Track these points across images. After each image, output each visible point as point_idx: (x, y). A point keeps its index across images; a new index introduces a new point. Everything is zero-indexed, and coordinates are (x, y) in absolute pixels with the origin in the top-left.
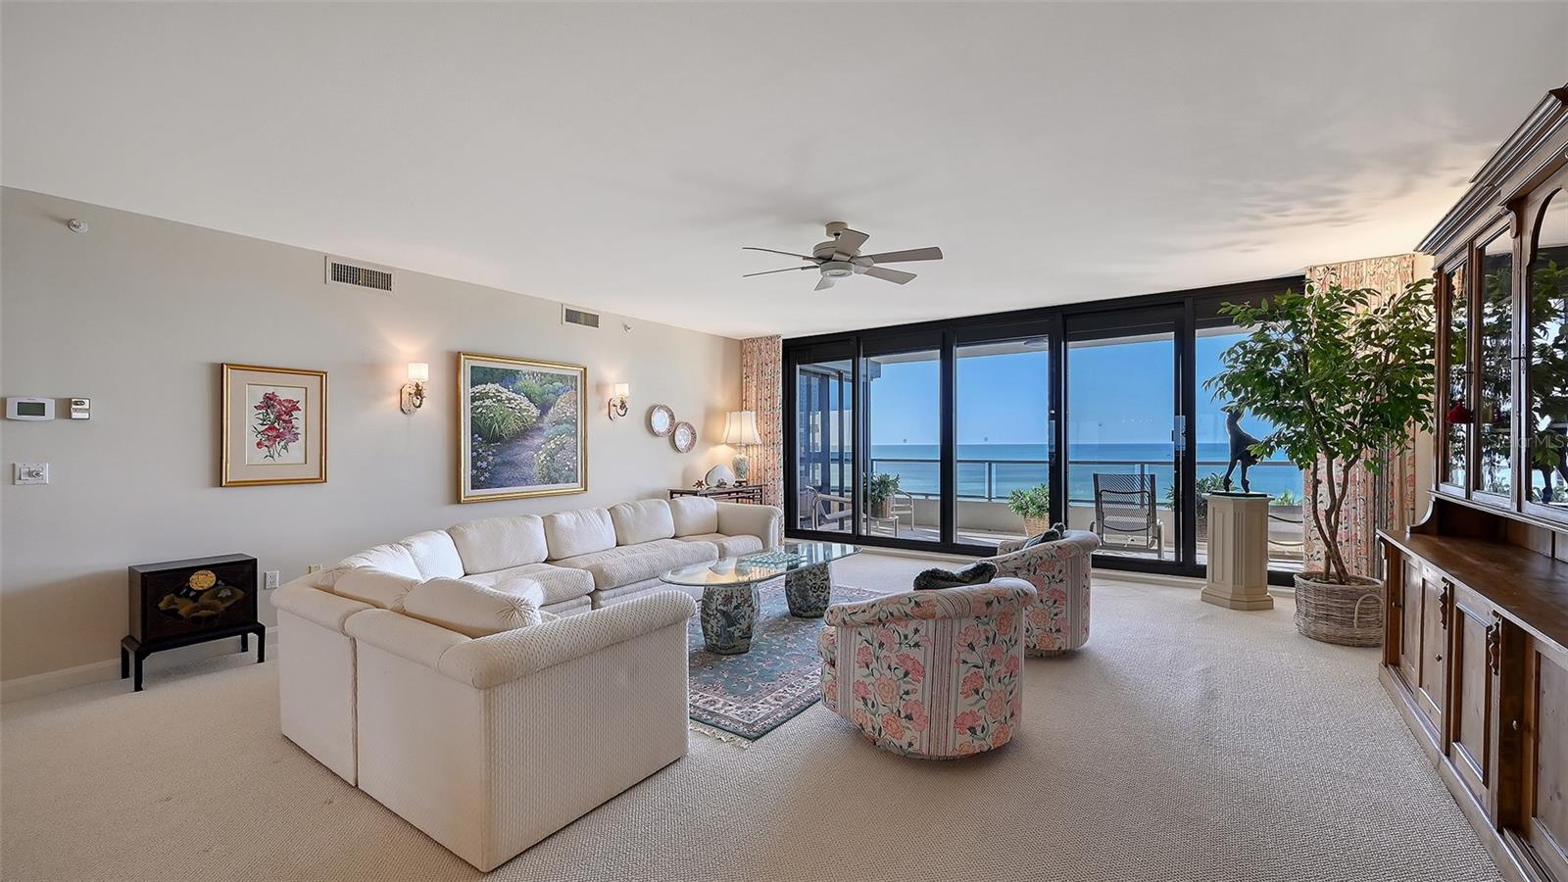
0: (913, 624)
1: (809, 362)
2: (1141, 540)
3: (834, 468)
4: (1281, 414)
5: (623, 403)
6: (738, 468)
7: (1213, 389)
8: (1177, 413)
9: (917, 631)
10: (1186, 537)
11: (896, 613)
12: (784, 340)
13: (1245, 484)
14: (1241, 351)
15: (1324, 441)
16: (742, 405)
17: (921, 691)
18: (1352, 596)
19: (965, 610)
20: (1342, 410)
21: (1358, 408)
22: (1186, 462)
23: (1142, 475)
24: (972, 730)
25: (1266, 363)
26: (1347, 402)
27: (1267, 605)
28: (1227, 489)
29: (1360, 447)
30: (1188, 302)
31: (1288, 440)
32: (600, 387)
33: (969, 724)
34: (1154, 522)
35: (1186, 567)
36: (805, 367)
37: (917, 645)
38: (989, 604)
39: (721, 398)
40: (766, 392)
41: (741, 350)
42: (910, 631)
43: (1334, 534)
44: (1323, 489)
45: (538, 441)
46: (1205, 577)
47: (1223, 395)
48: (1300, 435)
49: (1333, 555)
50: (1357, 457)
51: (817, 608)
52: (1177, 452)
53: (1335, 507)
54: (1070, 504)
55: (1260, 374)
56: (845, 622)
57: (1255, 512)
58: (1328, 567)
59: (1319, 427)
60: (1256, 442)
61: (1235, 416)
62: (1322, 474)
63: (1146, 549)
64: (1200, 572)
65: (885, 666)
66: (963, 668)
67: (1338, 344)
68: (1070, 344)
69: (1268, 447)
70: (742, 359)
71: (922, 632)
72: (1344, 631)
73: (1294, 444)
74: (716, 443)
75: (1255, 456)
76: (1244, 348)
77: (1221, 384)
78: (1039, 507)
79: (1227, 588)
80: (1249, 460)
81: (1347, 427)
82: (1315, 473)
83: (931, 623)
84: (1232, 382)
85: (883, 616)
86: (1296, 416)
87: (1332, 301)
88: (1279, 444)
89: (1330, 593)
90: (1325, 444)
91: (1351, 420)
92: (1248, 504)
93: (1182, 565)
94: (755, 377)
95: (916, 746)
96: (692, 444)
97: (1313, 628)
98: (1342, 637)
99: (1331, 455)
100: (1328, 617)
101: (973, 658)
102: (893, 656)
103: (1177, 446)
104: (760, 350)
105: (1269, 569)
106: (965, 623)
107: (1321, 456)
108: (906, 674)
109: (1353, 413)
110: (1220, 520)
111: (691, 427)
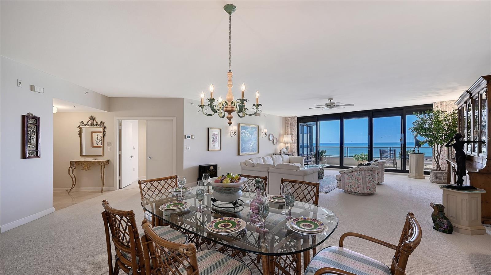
0: (359, 172)
1: (302, 123)
2: (392, 165)
3: (305, 149)
4: (426, 136)
5: (266, 134)
6: (287, 149)
7: (411, 130)
8: (401, 133)
9: (359, 173)
10: (404, 164)
11: (356, 170)
12: (298, 117)
13: (418, 151)
14: (417, 122)
15: (436, 141)
16: (286, 133)
17: (360, 183)
18: (442, 174)
19: (368, 169)
20: (440, 135)
21: (443, 134)
22: (404, 147)
23: (390, 150)
24: (369, 189)
25: (423, 125)
26: (441, 133)
27: (424, 178)
28: (414, 152)
29: (444, 143)
30: (404, 109)
31: (428, 141)
32: (261, 130)
33: (369, 188)
34: (395, 161)
35: (404, 171)
36: (301, 124)
37: (360, 175)
38: (373, 168)
39: (282, 132)
40: (292, 130)
41: (286, 120)
42: (358, 173)
43: (438, 161)
44: (436, 152)
45: (251, 142)
46: (408, 173)
47: (413, 132)
48: (431, 140)
49: (438, 166)
50: (443, 145)
51: (321, 177)
52: (401, 145)
53: (439, 155)
54: (373, 158)
55: (422, 127)
56: (345, 172)
57: (421, 157)
58: (437, 168)
59: (435, 138)
60: (421, 142)
61: (416, 136)
62: (436, 149)
63: (393, 167)
64: (408, 172)
65: (353, 179)
66: (368, 179)
67: (439, 122)
68: (374, 118)
69: (423, 143)
70: (286, 122)
71: (361, 173)
72: (440, 181)
73: (429, 142)
74: (281, 143)
75: (421, 145)
76: (418, 121)
77: (413, 129)
78: (362, 158)
79: (414, 174)
80: (419, 146)
81: (441, 138)
82: (434, 148)
83: (362, 171)
84: (415, 129)
85: (353, 171)
86: (430, 136)
87: (438, 113)
88: (426, 142)
89: (437, 173)
90: (436, 142)
91: (442, 137)
92: (419, 155)
93: (402, 170)
94: (290, 127)
95: (359, 192)
96: (277, 143)
97: (433, 181)
98: (440, 182)
99: (438, 144)
100: (437, 178)
101: (369, 177)
102: (355, 177)
103: (401, 143)
104: (291, 120)
105: (424, 171)
106: (368, 171)
107: (436, 144)
108: (357, 180)
109: (443, 136)
110: (412, 159)
111: (276, 139)
